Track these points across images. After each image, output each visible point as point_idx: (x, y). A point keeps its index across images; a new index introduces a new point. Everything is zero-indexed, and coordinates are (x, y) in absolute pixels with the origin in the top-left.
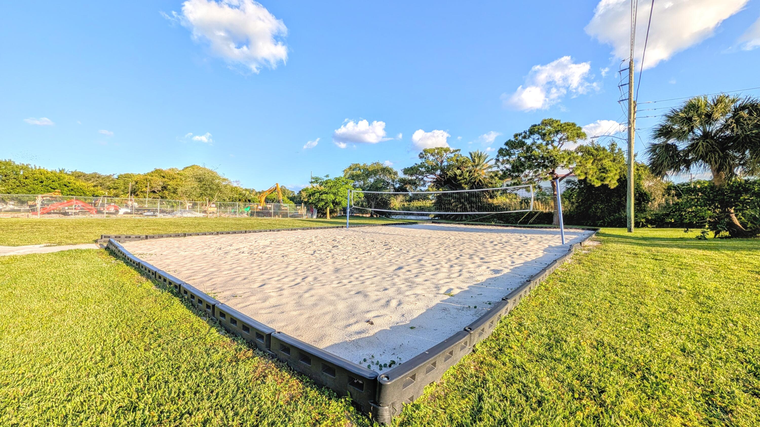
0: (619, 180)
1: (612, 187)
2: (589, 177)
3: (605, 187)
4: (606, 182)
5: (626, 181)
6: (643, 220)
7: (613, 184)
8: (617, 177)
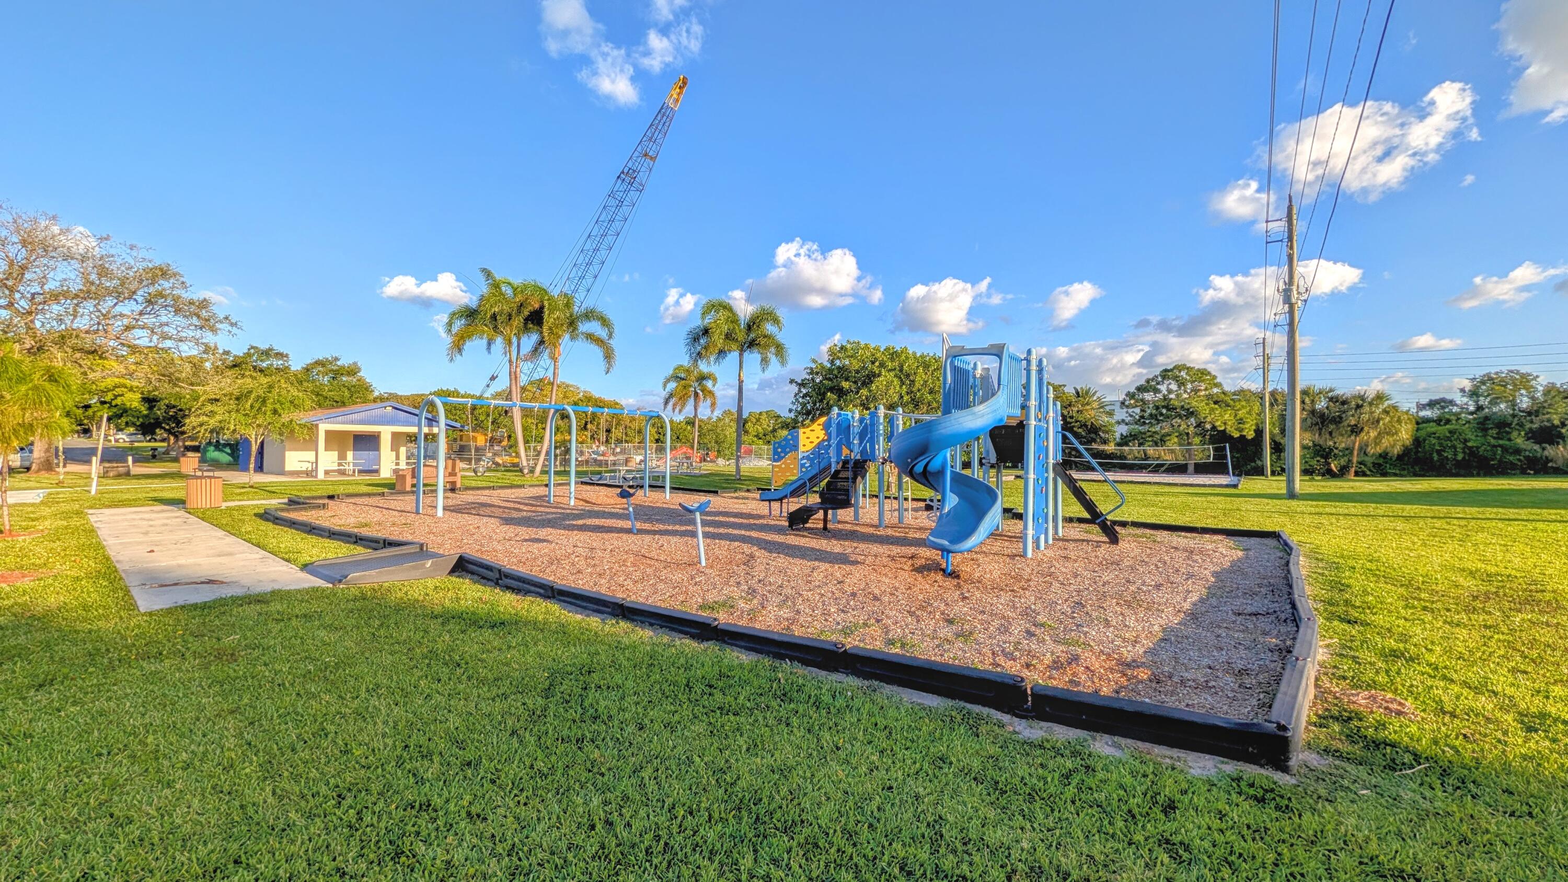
0: (1255, 431)
1: (1249, 437)
2: (1228, 427)
3: (1243, 437)
4: (1244, 433)
5: (1262, 431)
6: (1279, 469)
7: (1250, 435)
8: (1254, 427)
